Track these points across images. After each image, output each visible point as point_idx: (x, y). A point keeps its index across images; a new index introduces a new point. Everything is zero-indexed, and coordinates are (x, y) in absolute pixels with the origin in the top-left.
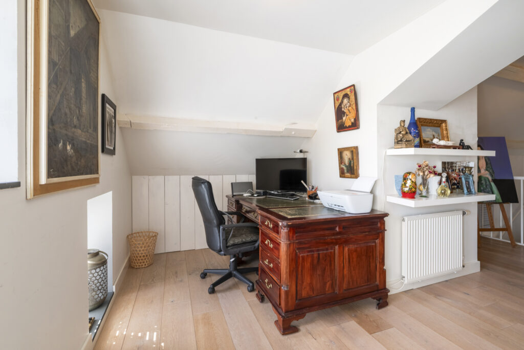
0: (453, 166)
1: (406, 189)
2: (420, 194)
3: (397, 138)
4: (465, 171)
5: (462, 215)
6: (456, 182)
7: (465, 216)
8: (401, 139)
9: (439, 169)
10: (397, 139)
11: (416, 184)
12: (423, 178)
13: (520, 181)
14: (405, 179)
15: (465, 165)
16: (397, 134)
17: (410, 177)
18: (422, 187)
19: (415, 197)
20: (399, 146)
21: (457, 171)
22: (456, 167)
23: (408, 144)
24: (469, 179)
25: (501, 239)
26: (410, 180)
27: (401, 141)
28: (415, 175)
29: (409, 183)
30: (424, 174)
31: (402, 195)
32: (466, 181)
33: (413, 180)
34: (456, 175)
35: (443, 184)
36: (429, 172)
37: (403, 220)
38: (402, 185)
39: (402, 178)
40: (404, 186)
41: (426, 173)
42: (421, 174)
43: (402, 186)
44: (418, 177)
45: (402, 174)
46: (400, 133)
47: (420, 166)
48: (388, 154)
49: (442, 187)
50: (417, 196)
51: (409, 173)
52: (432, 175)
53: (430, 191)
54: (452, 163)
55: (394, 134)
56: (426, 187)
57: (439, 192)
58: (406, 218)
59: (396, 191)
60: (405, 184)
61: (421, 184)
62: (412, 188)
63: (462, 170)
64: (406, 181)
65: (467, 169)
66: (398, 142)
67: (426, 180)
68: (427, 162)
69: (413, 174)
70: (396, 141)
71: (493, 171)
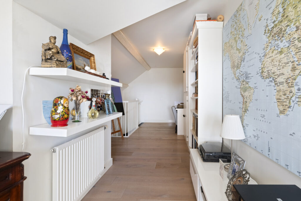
0: (98, 93)
1: (57, 117)
2: (72, 119)
3: (45, 55)
4: (106, 97)
5: (104, 130)
6: (100, 105)
7: (105, 130)
8: (51, 58)
9: (89, 95)
10: (45, 57)
11: (68, 110)
12: (76, 103)
13: (125, 103)
14: (56, 105)
15: (105, 93)
16: (46, 50)
17: (62, 101)
18: (74, 112)
19: (68, 123)
20: (48, 64)
21: (100, 97)
22: (100, 94)
23: (60, 64)
24: (109, 103)
25: (117, 136)
26: (62, 105)
27: (51, 59)
28: (67, 99)
29: (60, 109)
30: (77, 99)
31: (51, 124)
32: (107, 104)
33: (66, 105)
34: (100, 100)
35: (93, 108)
36: (82, 96)
37: (54, 151)
38: (52, 111)
39: (53, 104)
40: (54, 113)
41: (79, 98)
42: (74, 99)
43: (52, 113)
44: (70, 102)
45: (51, 99)
46: (50, 49)
47: (73, 91)
48: (31, 73)
49: (92, 111)
50: (70, 122)
51: (61, 98)
52: (85, 100)
53: (81, 114)
54: (97, 91)
55: (41, 50)
56: (79, 112)
57: (90, 114)
58: (57, 149)
59: (45, 120)
60: (56, 110)
61: (74, 109)
62: (63, 115)
63: (104, 96)
64: (57, 108)
65: (107, 96)
66: (47, 60)
67: (79, 104)
68: (80, 87)
69: (66, 98)
70: (44, 58)
71: (114, 98)
